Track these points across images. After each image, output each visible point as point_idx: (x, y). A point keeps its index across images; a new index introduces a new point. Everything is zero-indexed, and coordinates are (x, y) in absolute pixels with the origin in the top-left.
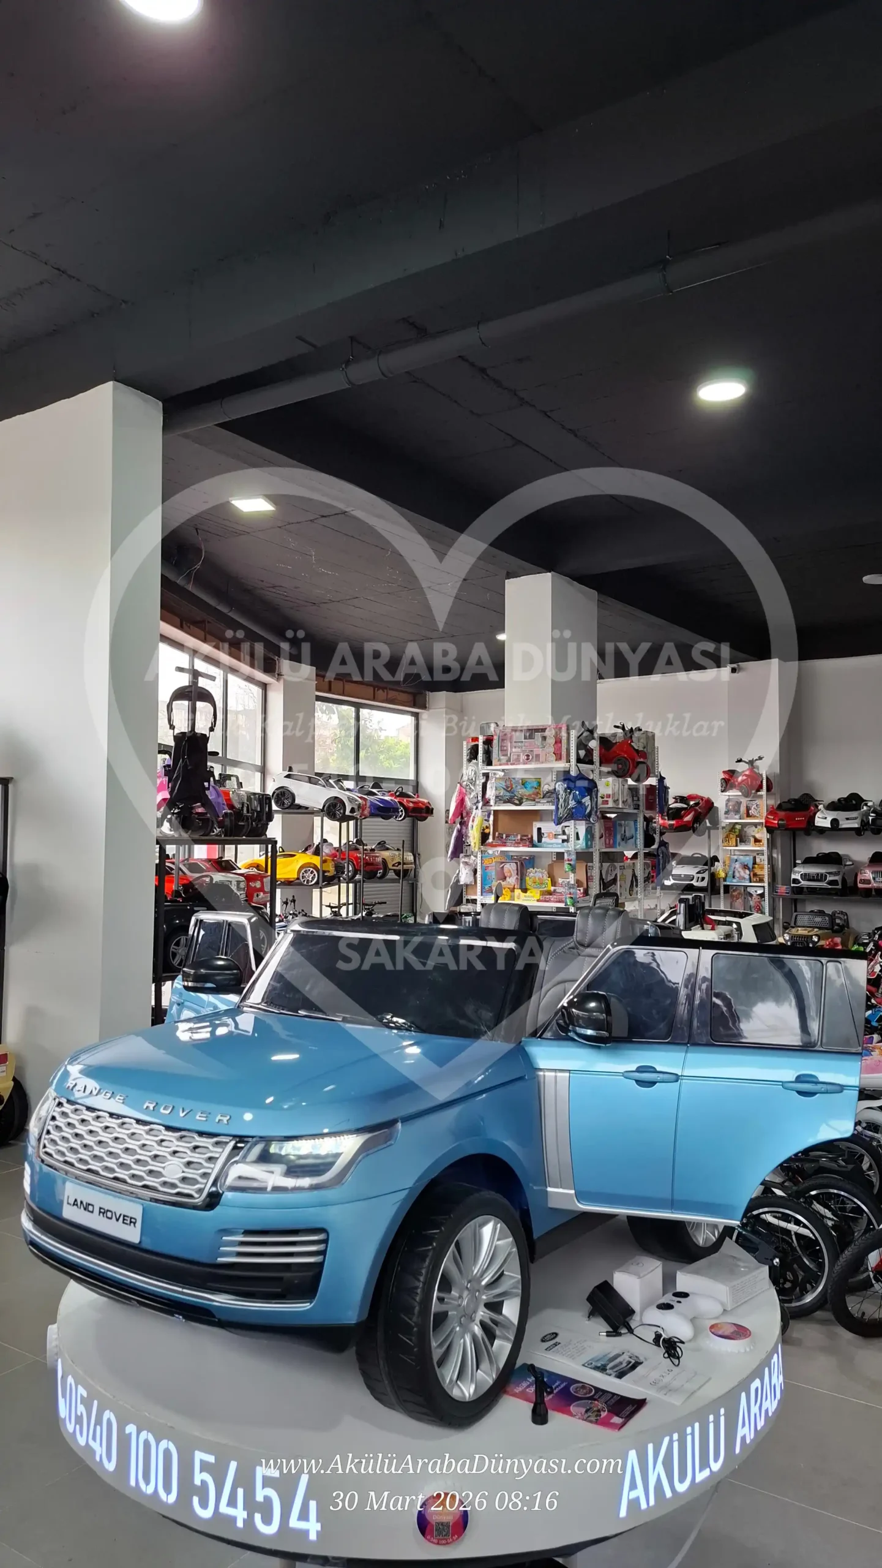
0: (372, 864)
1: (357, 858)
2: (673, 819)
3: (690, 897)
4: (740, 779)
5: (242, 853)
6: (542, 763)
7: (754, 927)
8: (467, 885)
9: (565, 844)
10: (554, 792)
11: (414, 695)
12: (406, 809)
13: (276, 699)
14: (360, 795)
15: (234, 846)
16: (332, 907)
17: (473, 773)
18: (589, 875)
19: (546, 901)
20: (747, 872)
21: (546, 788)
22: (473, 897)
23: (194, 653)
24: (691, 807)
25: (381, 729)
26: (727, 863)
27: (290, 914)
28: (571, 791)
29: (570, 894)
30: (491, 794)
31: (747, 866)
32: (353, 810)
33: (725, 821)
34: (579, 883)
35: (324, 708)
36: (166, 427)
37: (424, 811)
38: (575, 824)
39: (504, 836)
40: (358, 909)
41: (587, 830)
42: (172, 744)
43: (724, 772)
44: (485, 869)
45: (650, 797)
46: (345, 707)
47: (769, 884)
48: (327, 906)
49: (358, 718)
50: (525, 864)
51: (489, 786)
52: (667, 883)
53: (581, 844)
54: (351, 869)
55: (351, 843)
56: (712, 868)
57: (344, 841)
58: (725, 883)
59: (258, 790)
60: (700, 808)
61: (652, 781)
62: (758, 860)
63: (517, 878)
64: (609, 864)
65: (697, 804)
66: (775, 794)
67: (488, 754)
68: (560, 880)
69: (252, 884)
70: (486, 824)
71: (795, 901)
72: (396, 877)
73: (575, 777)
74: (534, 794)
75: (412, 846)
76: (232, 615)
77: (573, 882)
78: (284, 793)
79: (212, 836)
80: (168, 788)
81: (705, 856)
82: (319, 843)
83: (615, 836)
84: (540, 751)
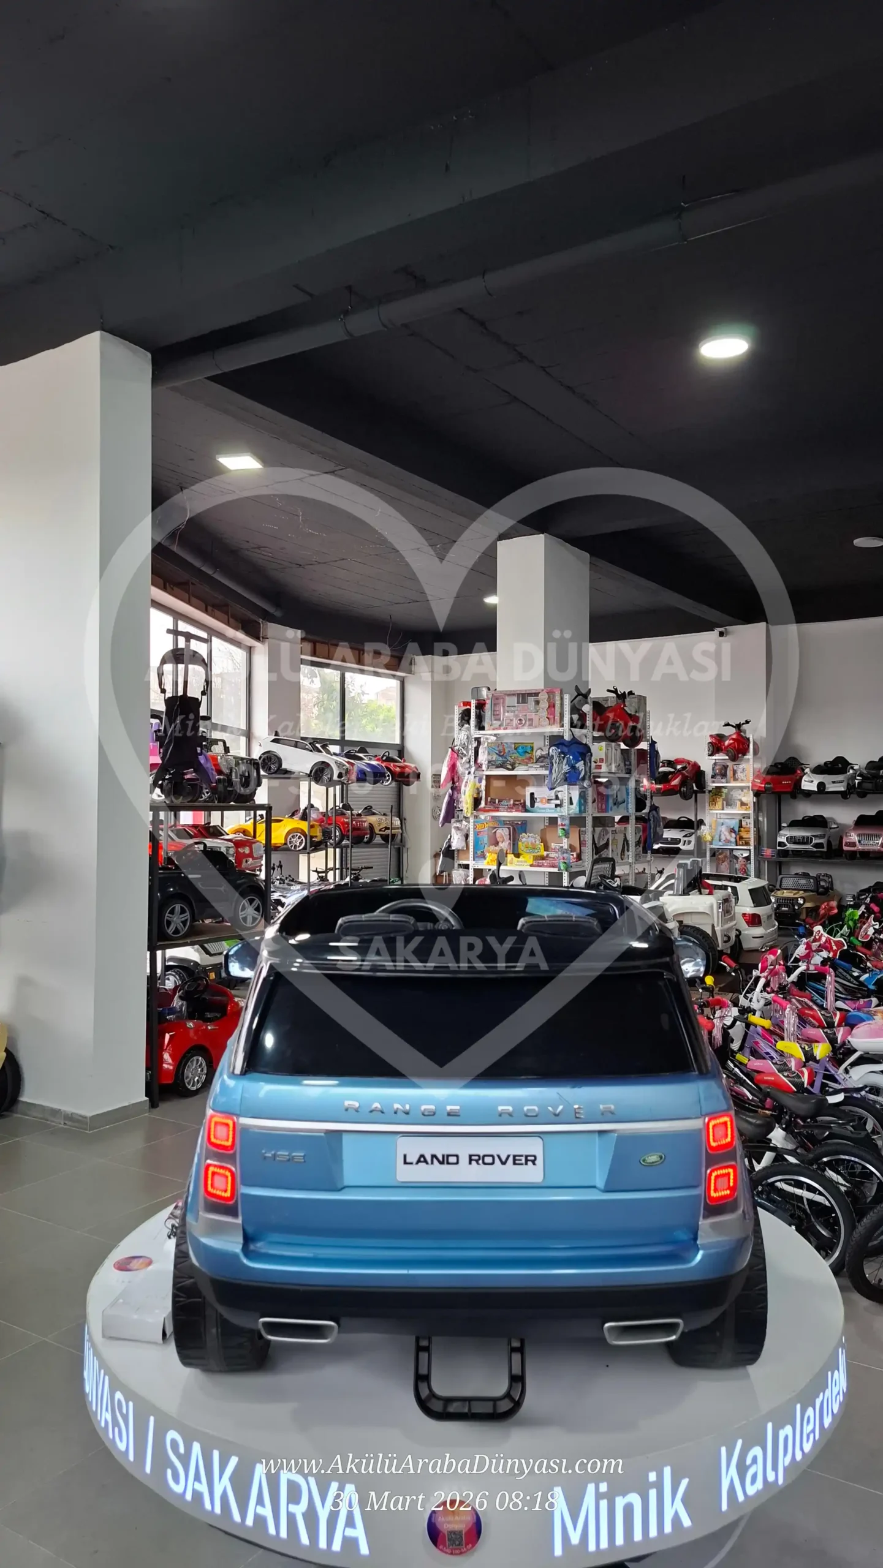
0: (359, 829)
1: (343, 823)
2: (660, 783)
4: (727, 743)
5: (227, 818)
6: (536, 727)
7: (750, 890)
8: (458, 850)
9: (558, 808)
10: (548, 757)
11: (400, 659)
12: (393, 774)
13: (262, 663)
14: (347, 760)
15: (220, 812)
16: (318, 872)
17: (466, 737)
18: (582, 839)
19: (540, 866)
20: (733, 835)
21: (539, 753)
22: (465, 862)
23: (177, 615)
24: (679, 771)
25: (363, 693)
26: (713, 826)
27: (277, 880)
28: (565, 755)
29: (564, 858)
30: (483, 758)
31: (733, 829)
32: (340, 775)
33: (711, 785)
34: (572, 848)
35: (306, 672)
36: (155, 380)
37: (411, 775)
38: (568, 789)
39: (497, 801)
40: (344, 873)
41: (580, 794)
42: (161, 707)
43: (711, 736)
44: (477, 834)
45: (642, 762)
46: (327, 671)
47: (755, 847)
48: (314, 871)
49: (343, 683)
50: (518, 829)
51: (481, 750)
52: (656, 847)
53: (575, 809)
54: (337, 834)
55: (337, 808)
56: (699, 832)
57: (331, 805)
58: (712, 846)
59: (243, 754)
60: (687, 772)
61: (644, 746)
62: (744, 824)
63: (510, 844)
64: (601, 828)
65: (684, 768)
66: (762, 758)
67: (480, 718)
68: (553, 845)
69: (240, 850)
70: (478, 789)
71: (780, 864)
72: (383, 842)
73: (569, 742)
74: (527, 759)
75: (398, 809)
76: (217, 576)
77: (566, 846)
78: (270, 758)
79: (200, 802)
80: (160, 753)
81: (691, 820)
82: (306, 809)
83: (606, 801)
84: (533, 715)
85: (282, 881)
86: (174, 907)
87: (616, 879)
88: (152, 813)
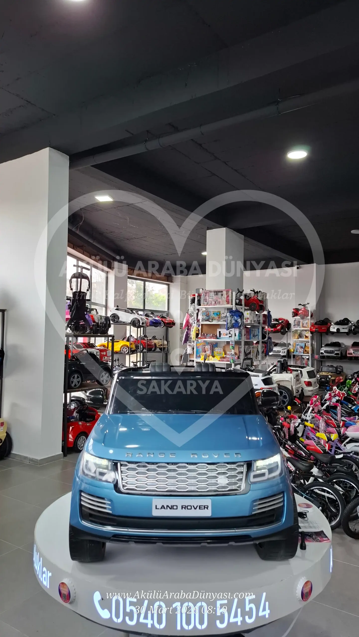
0: (150, 345)
1: (144, 343)
2: (273, 328)
3: (282, 360)
4: (300, 312)
5: (97, 340)
6: (221, 305)
7: (307, 372)
8: (190, 354)
9: (230, 338)
10: (226, 317)
11: (168, 277)
12: (164, 323)
13: (112, 278)
14: (146, 317)
15: (94, 338)
16: (134, 363)
17: (193, 309)
18: (240, 350)
19: (223, 361)
20: (302, 349)
21: (223, 315)
22: (193, 359)
23: (78, 259)
24: (280, 323)
25: (153, 290)
26: (294, 345)
27: (117, 365)
28: (233, 316)
29: (232, 358)
30: (200, 317)
31: (302, 347)
32: (143, 323)
33: (293, 329)
34: (236, 354)
35: (130, 282)
36: (71, 167)
37: (172, 324)
38: (234, 330)
39: (205, 334)
40: (144, 363)
41: (239, 332)
42: (71, 296)
43: (293, 309)
44: (197, 348)
45: (264, 319)
46: (139, 281)
47: (311, 354)
48: (132, 362)
49: (145, 286)
50: (214, 346)
51: (199, 314)
52: (271, 354)
53: (237, 338)
54: (141, 347)
55: (142, 337)
56: (288, 348)
57: (139, 336)
58: (293, 354)
59: (104, 314)
60: (284, 323)
61: (265, 313)
62: (307, 345)
63: (211, 352)
64: (247, 346)
65: (282, 322)
66: (314, 318)
67: (199, 302)
68: (228, 353)
69: (102, 353)
70: (198, 329)
71: (321, 361)
72: (160, 351)
73: (235, 311)
74: (218, 318)
75: (167, 338)
76: (94, 243)
77: (233, 353)
78: (115, 316)
79: (86, 334)
80: (70, 314)
81: (285, 343)
82: (129, 337)
83: (250, 335)
84: (220, 300)
85: (119, 366)
86: (75, 376)
87: (253, 367)
88: (66, 338)
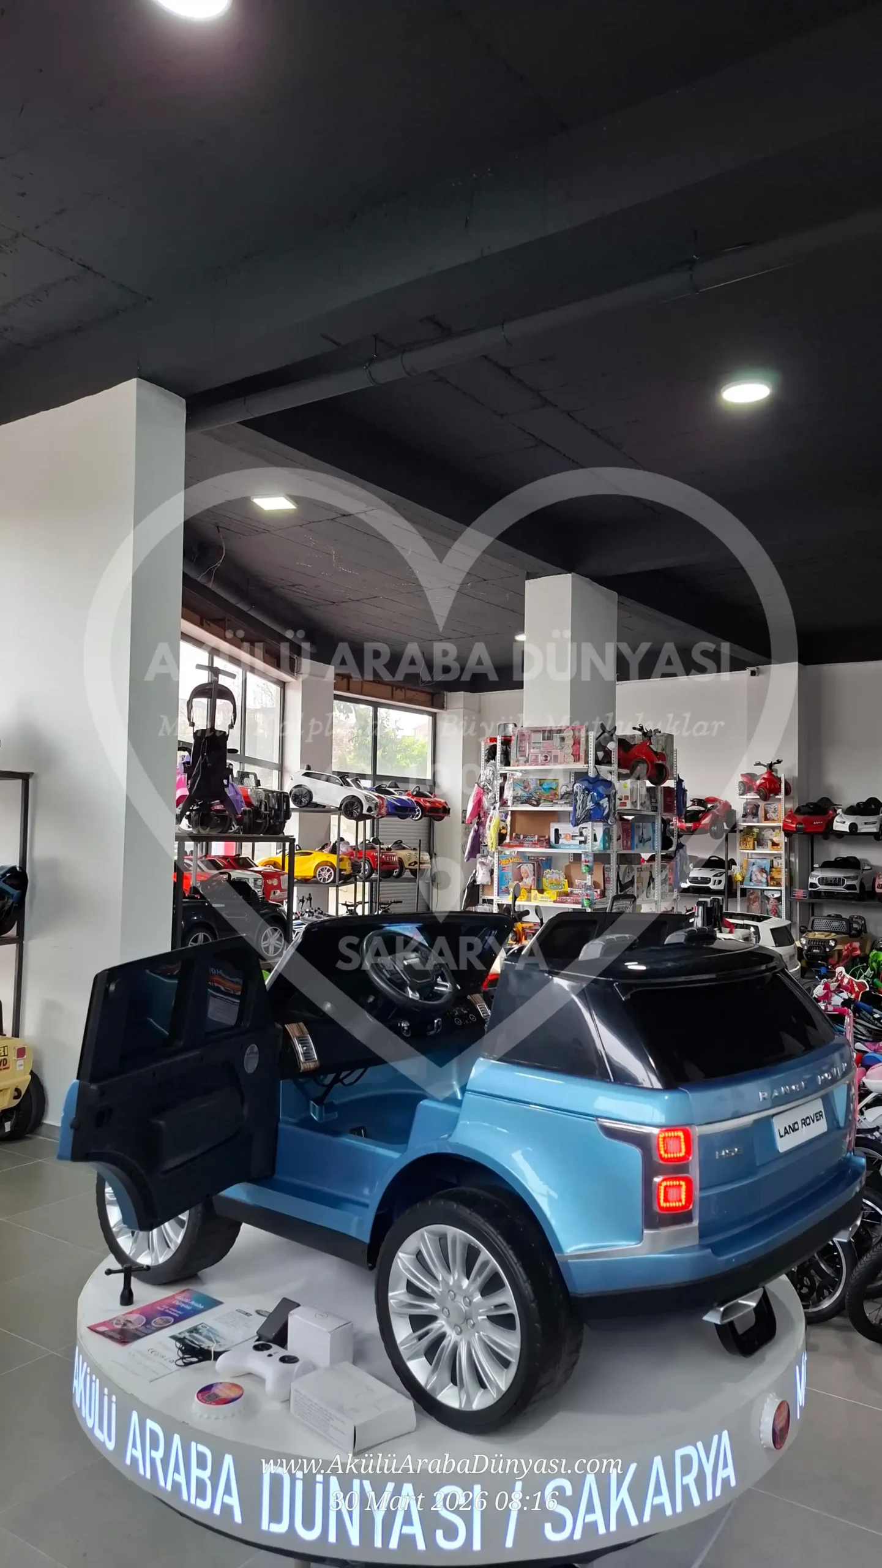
0: (388, 863)
1: (374, 857)
2: (690, 822)
3: (708, 900)
4: (758, 782)
5: (258, 850)
6: (561, 763)
7: (772, 930)
8: (483, 885)
9: (583, 845)
10: (573, 793)
11: (432, 695)
12: (423, 808)
13: (295, 697)
14: (377, 794)
15: (251, 843)
16: (348, 906)
17: (491, 773)
18: (606, 876)
20: (764, 875)
21: (562, 790)
22: (490, 898)
23: (212, 650)
24: (709, 810)
25: (398, 729)
26: (744, 866)
27: (306, 912)
28: (589, 792)
29: (587, 895)
30: (508, 794)
31: (764, 869)
32: (370, 810)
33: (743, 824)
34: (596, 885)
35: (342, 707)
36: (190, 424)
37: (441, 811)
38: (592, 826)
39: (522, 837)
40: (373, 906)
41: (604, 832)
42: (192, 741)
43: (742, 775)
44: (502, 870)
45: (668, 799)
46: (362, 706)
47: (786, 888)
48: (343, 904)
49: (375, 718)
50: (542, 865)
51: (506, 787)
52: (684, 885)
53: (599, 846)
54: (367, 868)
55: (367, 842)
56: (729, 871)
57: (360, 840)
58: (742, 886)
60: (718, 811)
61: (670, 783)
62: (775, 864)
63: (534, 879)
64: (626, 866)
65: (714, 807)
66: (793, 798)
67: (506, 755)
68: (577, 882)
69: (269, 882)
70: (503, 824)
71: (812, 906)
72: (413, 877)
73: (593, 779)
74: (551, 795)
75: (429, 845)
76: (251, 613)
77: (589, 883)
78: (301, 792)
79: (230, 833)
80: (187, 785)
81: (722, 859)
82: (336, 842)
83: (632, 838)
84: (558, 752)
85: (311, 913)
86: (198, 936)
88: (177, 842)
